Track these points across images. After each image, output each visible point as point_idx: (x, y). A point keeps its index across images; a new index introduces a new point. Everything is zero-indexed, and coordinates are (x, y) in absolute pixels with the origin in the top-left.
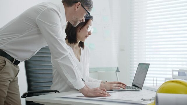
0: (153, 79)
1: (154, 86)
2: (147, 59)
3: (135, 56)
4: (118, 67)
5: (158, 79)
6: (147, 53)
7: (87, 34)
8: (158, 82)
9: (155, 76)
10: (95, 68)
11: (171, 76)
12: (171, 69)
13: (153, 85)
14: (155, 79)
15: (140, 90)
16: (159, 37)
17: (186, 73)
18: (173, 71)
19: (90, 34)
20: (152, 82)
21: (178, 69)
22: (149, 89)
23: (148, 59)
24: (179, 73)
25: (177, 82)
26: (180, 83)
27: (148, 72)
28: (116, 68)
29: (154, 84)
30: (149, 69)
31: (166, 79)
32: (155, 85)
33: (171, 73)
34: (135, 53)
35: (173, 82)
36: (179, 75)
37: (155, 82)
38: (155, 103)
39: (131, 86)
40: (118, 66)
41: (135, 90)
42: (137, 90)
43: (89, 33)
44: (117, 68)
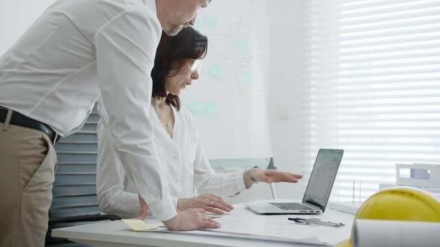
0: (351, 185)
1: (353, 202)
2: (341, 140)
3: (312, 133)
4: (272, 159)
5: (363, 186)
6: (340, 125)
7: (189, 76)
8: (363, 193)
9: (356, 178)
10: (218, 161)
11: (393, 180)
12: (393, 164)
13: (351, 200)
14: (357, 186)
15: (321, 211)
16: (373, 86)
17: (429, 172)
18: (399, 167)
19: (195, 78)
20: (351, 193)
21: (411, 163)
22: (342, 209)
23: (345, 140)
24: (412, 171)
25: (402, 193)
26: (411, 195)
27: (340, 169)
28: (268, 159)
29: (354, 196)
30: (342, 162)
31: (381, 186)
32: (357, 200)
33: (394, 171)
34: (313, 125)
35: (393, 192)
36: (412, 175)
37: (357, 193)
38: (351, 243)
39: (300, 201)
40: (272, 156)
41: (308, 211)
42: (315, 212)
43: (195, 76)
44: (270, 160)
